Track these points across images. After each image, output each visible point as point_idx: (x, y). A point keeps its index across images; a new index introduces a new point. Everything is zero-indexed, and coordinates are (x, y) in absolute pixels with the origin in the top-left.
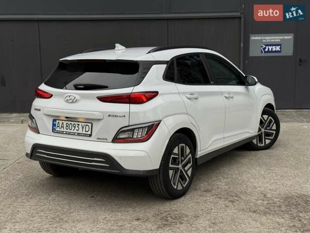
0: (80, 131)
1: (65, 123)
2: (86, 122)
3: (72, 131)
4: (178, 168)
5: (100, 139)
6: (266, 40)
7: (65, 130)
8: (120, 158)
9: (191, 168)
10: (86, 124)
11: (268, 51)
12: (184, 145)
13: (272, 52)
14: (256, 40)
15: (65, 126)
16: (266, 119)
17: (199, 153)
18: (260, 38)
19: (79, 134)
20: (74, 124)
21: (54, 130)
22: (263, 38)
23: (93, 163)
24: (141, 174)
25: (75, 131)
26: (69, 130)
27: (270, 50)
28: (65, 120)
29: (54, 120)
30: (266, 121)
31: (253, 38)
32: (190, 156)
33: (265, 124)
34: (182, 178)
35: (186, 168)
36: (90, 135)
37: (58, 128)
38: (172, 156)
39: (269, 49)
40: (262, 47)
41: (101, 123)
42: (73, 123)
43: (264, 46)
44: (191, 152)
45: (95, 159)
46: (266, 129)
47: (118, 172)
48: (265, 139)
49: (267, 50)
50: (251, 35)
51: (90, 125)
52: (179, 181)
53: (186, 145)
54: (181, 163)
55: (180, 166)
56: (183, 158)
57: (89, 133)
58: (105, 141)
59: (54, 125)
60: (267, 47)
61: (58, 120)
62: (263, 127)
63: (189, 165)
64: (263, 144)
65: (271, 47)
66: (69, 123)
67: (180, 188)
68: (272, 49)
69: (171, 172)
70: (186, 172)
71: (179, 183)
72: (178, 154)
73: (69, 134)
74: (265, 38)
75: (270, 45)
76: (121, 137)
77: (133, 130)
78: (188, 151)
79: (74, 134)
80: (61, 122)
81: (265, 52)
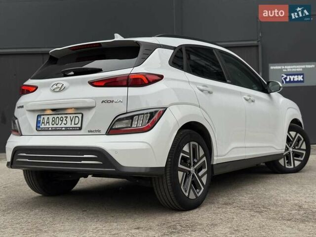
0: (68, 125)
1: (51, 117)
2: (75, 114)
3: (59, 126)
4: (190, 172)
5: (91, 131)
6: (287, 69)
7: (51, 126)
8: (116, 151)
9: (206, 175)
10: (75, 115)
11: (290, 81)
12: (196, 144)
13: (294, 82)
14: (276, 69)
15: (51, 121)
16: (293, 137)
17: (215, 158)
18: (280, 67)
19: (67, 129)
20: (62, 117)
21: (38, 128)
22: (283, 67)
23: (83, 162)
24: (143, 171)
25: (63, 125)
26: (55, 126)
27: (292, 80)
28: (51, 115)
29: (39, 116)
30: (294, 139)
31: (272, 68)
32: (204, 159)
33: (293, 142)
34: (195, 185)
35: (200, 174)
36: (80, 129)
37: (43, 124)
38: (182, 154)
39: (290, 79)
40: (283, 76)
41: (93, 111)
42: (60, 116)
43: (285, 76)
44: (205, 155)
45: (85, 156)
46: (294, 148)
47: (114, 170)
48: (294, 160)
49: (288, 80)
50: (270, 65)
51: (80, 116)
52: (191, 187)
53: (199, 144)
54: (194, 166)
55: (192, 170)
56: (195, 161)
57: (79, 125)
58: (98, 133)
59: (38, 122)
60: (288, 77)
61: (43, 115)
62: (291, 145)
63: (204, 171)
64: (292, 167)
65: (293, 76)
66: (56, 116)
67: (192, 196)
68: (294, 79)
69: (180, 174)
70: (200, 178)
71: (191, 191)
72: (189, 154)
73: (56, 130)
74: (286, 67)
75: (292, 75)
76: (117, 127)
77: (132, 118)
78: (202, 153)
79: (60, 130)
80: (46, 117)
81: (286, 82)
